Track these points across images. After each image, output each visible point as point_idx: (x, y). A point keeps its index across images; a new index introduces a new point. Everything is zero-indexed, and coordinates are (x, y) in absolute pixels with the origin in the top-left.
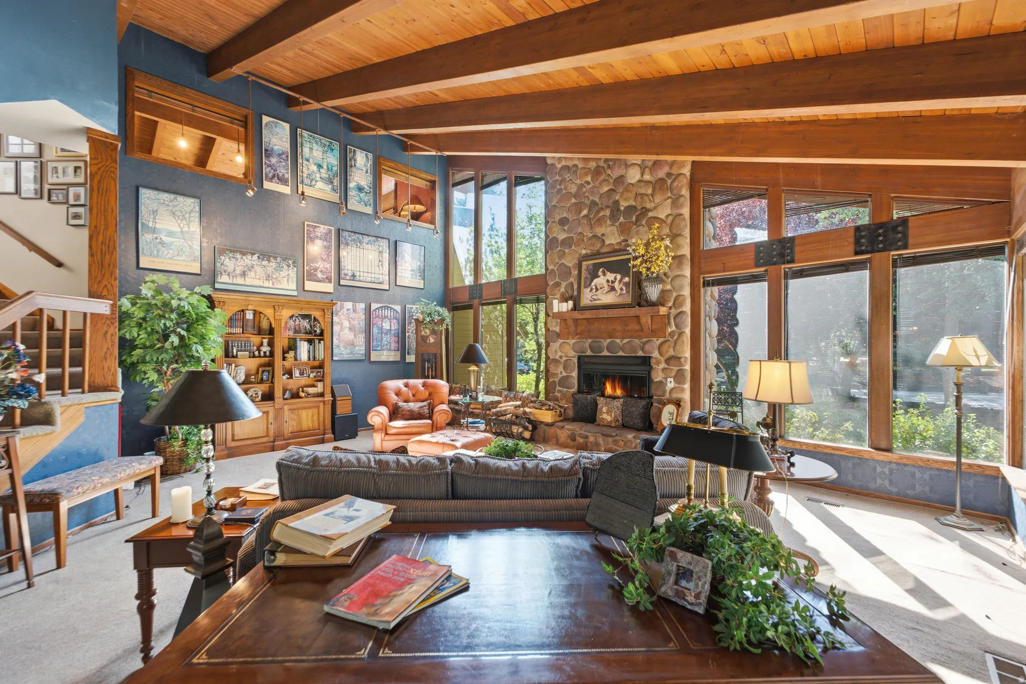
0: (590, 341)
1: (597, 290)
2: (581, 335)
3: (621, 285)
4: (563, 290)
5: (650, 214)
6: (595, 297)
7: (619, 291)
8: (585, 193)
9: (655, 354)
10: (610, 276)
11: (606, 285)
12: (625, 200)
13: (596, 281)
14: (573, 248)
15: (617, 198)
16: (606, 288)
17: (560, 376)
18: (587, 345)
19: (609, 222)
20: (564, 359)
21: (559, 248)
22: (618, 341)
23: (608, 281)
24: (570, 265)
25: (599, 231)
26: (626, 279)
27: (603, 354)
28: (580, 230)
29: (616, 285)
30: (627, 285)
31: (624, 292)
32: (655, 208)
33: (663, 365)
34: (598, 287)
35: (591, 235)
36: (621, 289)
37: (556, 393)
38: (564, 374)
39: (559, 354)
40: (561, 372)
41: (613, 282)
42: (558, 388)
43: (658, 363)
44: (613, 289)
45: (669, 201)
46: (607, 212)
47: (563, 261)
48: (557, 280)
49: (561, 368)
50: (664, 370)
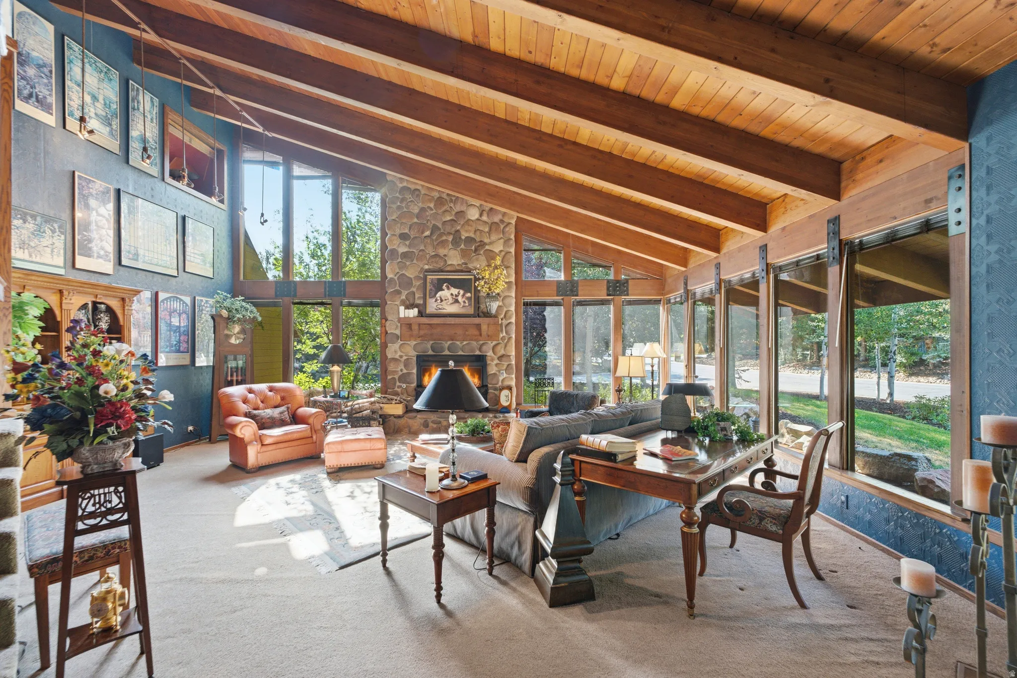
0: (432, 342)
1: (442, 301)
2: (423, 337)
3: (464, 299)
4: (403, 297)
5: (487, 247)
6: (440, 307)
7: (462, 304)
8: (427, 216)
9: (490, 353)
10: (455, 291)
11: (450, 297)
12: (466, 231)
13: (440, 294)
14: (415, 261)
15: (458, 228)
16: (451, 301)
17: (400, 373)
18: (429, 346)
19: (450, 246)
20: (405, 358)
21: (400, 260)
22: (458, 343)
23: (452, 294)
24: (412, 276)
25: (442, 252)
26: (469, 295)
27: (444, 353)
28: (422, 248)
29: (460, 298)
30: (469, 299)
31: (467, 304)
32: (491, 243)
33: (496, 361)
34: (443, 299)
35: (433, 254)
36: (464, 302)
37: (396, 389)
38: (405, 371)
39: (399, 353)
40: (401, 370)
41: (456, 296)
42: (398, 384)
43: (492, 360)
44: (457, 301)
45: (502, 241)
46: (450, 238)
47: (404, 272)
48: (397, 288)
49: (402, 366)
50: (497, 365)
